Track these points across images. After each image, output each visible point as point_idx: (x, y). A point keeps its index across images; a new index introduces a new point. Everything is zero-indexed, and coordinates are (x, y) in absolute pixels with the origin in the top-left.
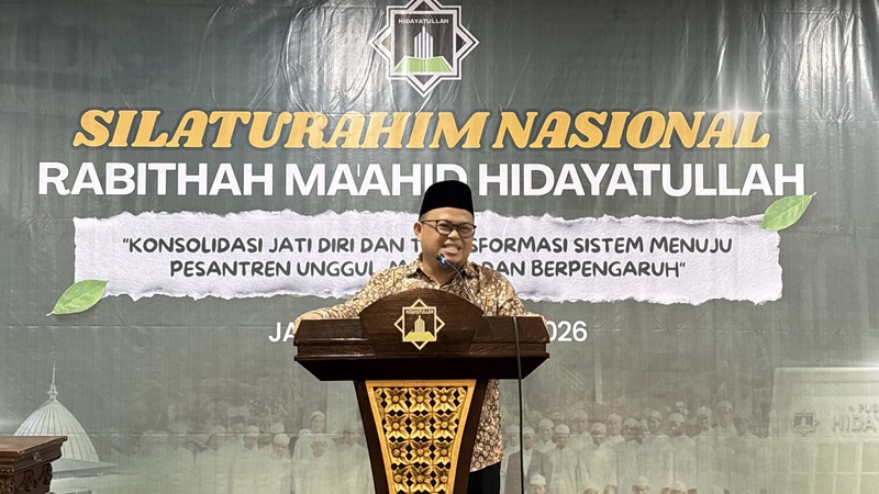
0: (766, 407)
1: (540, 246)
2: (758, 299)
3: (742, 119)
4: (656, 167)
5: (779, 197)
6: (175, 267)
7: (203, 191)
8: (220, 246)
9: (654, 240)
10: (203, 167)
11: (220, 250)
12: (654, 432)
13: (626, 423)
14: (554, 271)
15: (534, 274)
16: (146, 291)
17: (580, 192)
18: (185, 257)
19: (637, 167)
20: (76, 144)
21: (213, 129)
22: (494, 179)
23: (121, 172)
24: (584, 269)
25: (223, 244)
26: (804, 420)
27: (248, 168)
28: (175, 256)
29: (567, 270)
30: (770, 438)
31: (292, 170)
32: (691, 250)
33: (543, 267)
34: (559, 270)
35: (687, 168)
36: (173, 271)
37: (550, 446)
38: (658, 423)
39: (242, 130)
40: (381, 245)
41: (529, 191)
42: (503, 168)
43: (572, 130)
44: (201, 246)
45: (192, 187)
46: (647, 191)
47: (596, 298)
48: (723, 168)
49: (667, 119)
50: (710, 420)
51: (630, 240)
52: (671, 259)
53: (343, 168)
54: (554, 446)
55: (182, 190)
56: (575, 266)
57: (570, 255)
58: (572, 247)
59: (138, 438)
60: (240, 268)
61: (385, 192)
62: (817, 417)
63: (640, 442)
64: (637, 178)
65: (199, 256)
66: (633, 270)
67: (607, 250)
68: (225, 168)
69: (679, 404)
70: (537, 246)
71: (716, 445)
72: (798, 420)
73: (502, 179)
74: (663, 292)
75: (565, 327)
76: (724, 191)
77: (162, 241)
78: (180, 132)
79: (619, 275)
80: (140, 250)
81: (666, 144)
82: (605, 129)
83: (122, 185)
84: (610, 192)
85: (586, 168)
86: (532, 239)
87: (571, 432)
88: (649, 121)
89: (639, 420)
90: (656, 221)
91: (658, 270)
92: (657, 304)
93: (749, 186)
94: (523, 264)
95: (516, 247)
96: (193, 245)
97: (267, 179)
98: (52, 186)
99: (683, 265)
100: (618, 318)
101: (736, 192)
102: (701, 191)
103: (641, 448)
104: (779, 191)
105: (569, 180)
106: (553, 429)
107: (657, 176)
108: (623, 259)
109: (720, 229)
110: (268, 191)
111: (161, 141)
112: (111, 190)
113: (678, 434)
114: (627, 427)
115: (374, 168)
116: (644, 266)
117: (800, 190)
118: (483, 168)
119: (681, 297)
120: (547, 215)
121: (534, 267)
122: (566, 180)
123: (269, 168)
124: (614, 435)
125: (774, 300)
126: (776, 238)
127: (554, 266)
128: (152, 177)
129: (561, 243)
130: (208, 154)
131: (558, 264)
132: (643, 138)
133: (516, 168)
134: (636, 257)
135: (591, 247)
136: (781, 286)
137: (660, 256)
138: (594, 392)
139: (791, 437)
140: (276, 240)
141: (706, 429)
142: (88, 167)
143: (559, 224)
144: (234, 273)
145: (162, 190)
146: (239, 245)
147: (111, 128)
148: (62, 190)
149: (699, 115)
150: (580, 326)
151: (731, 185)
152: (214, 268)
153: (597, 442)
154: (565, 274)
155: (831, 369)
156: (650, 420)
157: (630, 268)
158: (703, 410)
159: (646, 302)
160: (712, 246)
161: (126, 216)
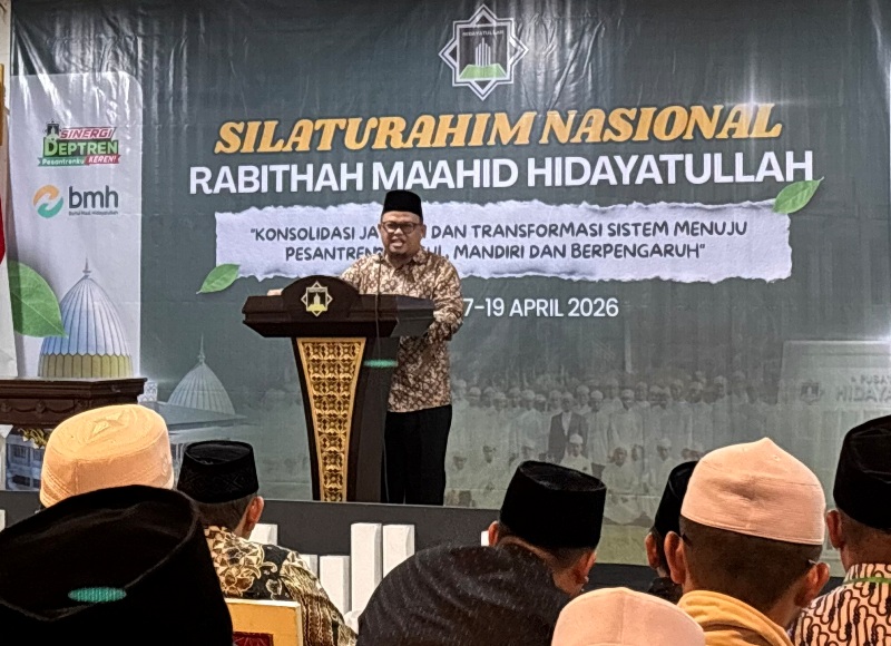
0: (775, 378)
1: (579, 231)
2: (769, 278)
3: (757, 109)
4: (680, 157)
5: (791, 183)
6: (290, 252)
7: (309, 188)
8: (323, 234)
9: (678, 224)
10: (310, 168)
11: (324, 238)
12: (676, 398)
13: (651, 390)
14: (590, 254)
15: (573, 256)
16: (269, 273)
17: (613, 181)
18: (296, 244)
19: (663, 158)
20: (217, 150)
21: (317, 136)
22: (540, 171)
23: (249, 174)
24: (616, 251)
25: (325, 233)
26: (810, 390)
27: (344, 167)
28: (289, 243)
29: (602, 252)
30: (779, 405)
31: (378, 168)
32: (710, 232)
33: (581, 249)
34: (596, 252)
35: (707, 157)
36: (288, 255)
37: (587, 409)
38: (679, 391)
39: (340, 134)
40: (448, 232)
41: (570, 182)
42: (548, 161)
43: (607, 125)
44: (309, 234)
45: (302, 184)
46: (672, 179)
47: (626, 278)
48: (739, 157)
49: (689, 112)
50: (725, 389)
51: (656, 224)
52: (693, 242)
53: (418, 165)
54: (590, 409)
55: (294, 188)
56: (608, 249)
57: (604, 239)
58: (606, 231)
59: (263, 395)
60: (337, 253)
61: (451, 185)
62: (823, 386)
63: (663, 406)
64: (663, 167)
65: (307, 243)
66: (659, 252)
67: (636, 233)
68: (327, 167)
69: (699, 373)
70: (576, 230)
71: (731, 411)
72: (804, 390)
73: (547, 172)
74: (686, 272)
75: (599, 304)
76: (740, 177)
77: (279, 232)
78: (293, 138)
79: (646, 256)
80: (263, 239)
81: (689, 136)
82: (635, 124)
83: (249, 184)
84: (639, 181)
85: (618, 159)
86: (571, 225)
87: (604, 397)
88: (673, 115)
89: (662, 387)
90: (680, 207)
91: (680, 251)
92: (680, 283)
93: (762, 173)
94: (564, 247)
95: (558, 232)
96: (303, 234)
97: (359, 176)
98: (199, 187)
99: (703, 246)
100: (645, 296)
101: (750, 179)
102: (719, 178)
103: (666, 413)
104: (790, 177)
105: (604, 171)
106: (589, 394)
107: (680, 166)
108: (650, 242)
109: (737, 214)
110: (359, 186)
111: (279, 146)
112: (243, 189)
113: (697, 400)
114: (653, 394)
115: (443, 164)
116: (669, 248)
117: (809, 176)
118: (531, 162)
119: (701, 276)
120: (585, 204)
121: (573, 250)
122: (600, 172)
123: (360, 166)
124: (641, 400)
125: (784, 277)
126: (787, 221)
127: (590, 249)
128: (272, 176)
129: (597, 228)
130: (314, 157)
131: (594, 246)
132: (668, 132)
133: (558, 160)
134: (662, 239)
135: (622, 231)
136: (790, 265)
137: (682, 239)
138: (624, 363)
139: (798, 405)
140: (365, 229)
141: (722, 397)
142: (225, 170)
143: (595, 211)
144: (333, 257)
145: (279, 188)
146: (337, 233)
147: (242, 136)
148: (207, 190)
149: (718, 108)
150: (612, 303)
151: (746, 173)
152: (318, 253)
153: (626, 407)
154: (600, 256)
155: (836, 342)
156: (673, 387)
157: (656, 250)
158: (721, 379)
159: (670, 281)
160: (729, 229)
161: (254, 210)
